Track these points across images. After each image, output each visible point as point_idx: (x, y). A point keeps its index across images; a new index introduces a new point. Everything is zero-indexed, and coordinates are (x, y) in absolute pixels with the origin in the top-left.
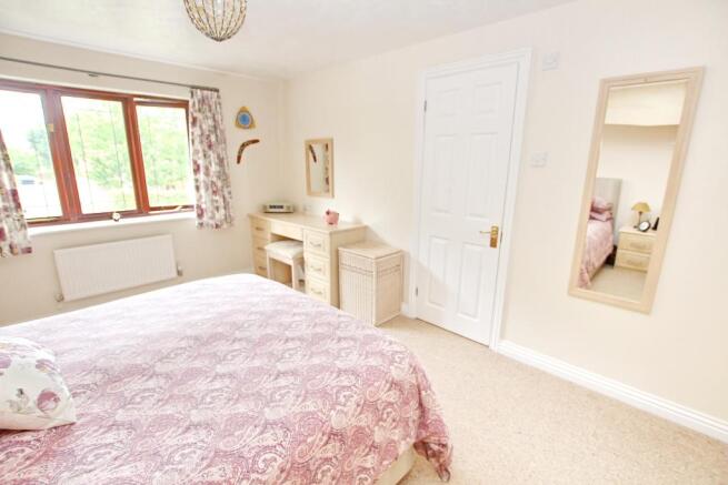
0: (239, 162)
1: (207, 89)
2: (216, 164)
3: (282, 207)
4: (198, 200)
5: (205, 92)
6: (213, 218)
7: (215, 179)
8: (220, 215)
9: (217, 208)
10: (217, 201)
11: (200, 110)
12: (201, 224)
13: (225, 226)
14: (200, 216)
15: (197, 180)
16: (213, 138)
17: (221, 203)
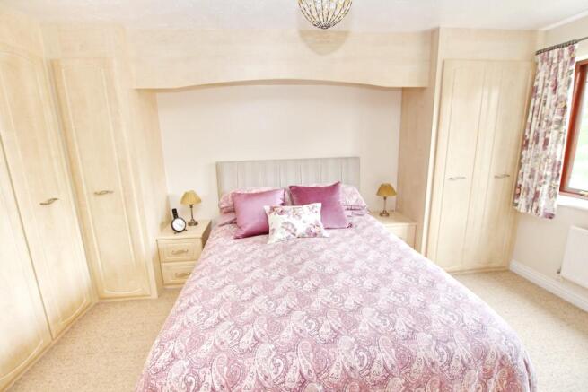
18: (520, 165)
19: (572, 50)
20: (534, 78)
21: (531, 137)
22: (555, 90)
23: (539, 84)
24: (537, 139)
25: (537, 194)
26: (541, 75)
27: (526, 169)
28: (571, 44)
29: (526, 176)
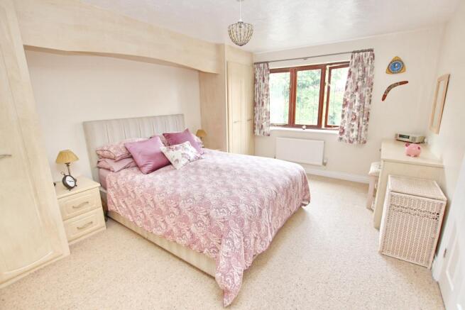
0: (383, 99)
1: (362, 51)
2: (359, 101)
3: (408, 137)
4: (342, 124)
5: (361, 54)
6: (348, 136)
7: (356, 111)
8: (354, 135)
9: (352, 130)
10: (353, 125)
11: (355, 66)
12: (341, 139)
13: (355, 142)
14: (342, 133)
15: (343, 111)
16: (360, 84)
17: (356, 127)
18: (254, 114)
19: (268, 65)
20: (255, 75)
21: (257, 101)
22: (264, 81)
23: (257, 77)
24: (259, 102)
25: (262, 126)
26: (258, 74)
27: (257, 115)
28: (267, 63)
29: (257, 119)
